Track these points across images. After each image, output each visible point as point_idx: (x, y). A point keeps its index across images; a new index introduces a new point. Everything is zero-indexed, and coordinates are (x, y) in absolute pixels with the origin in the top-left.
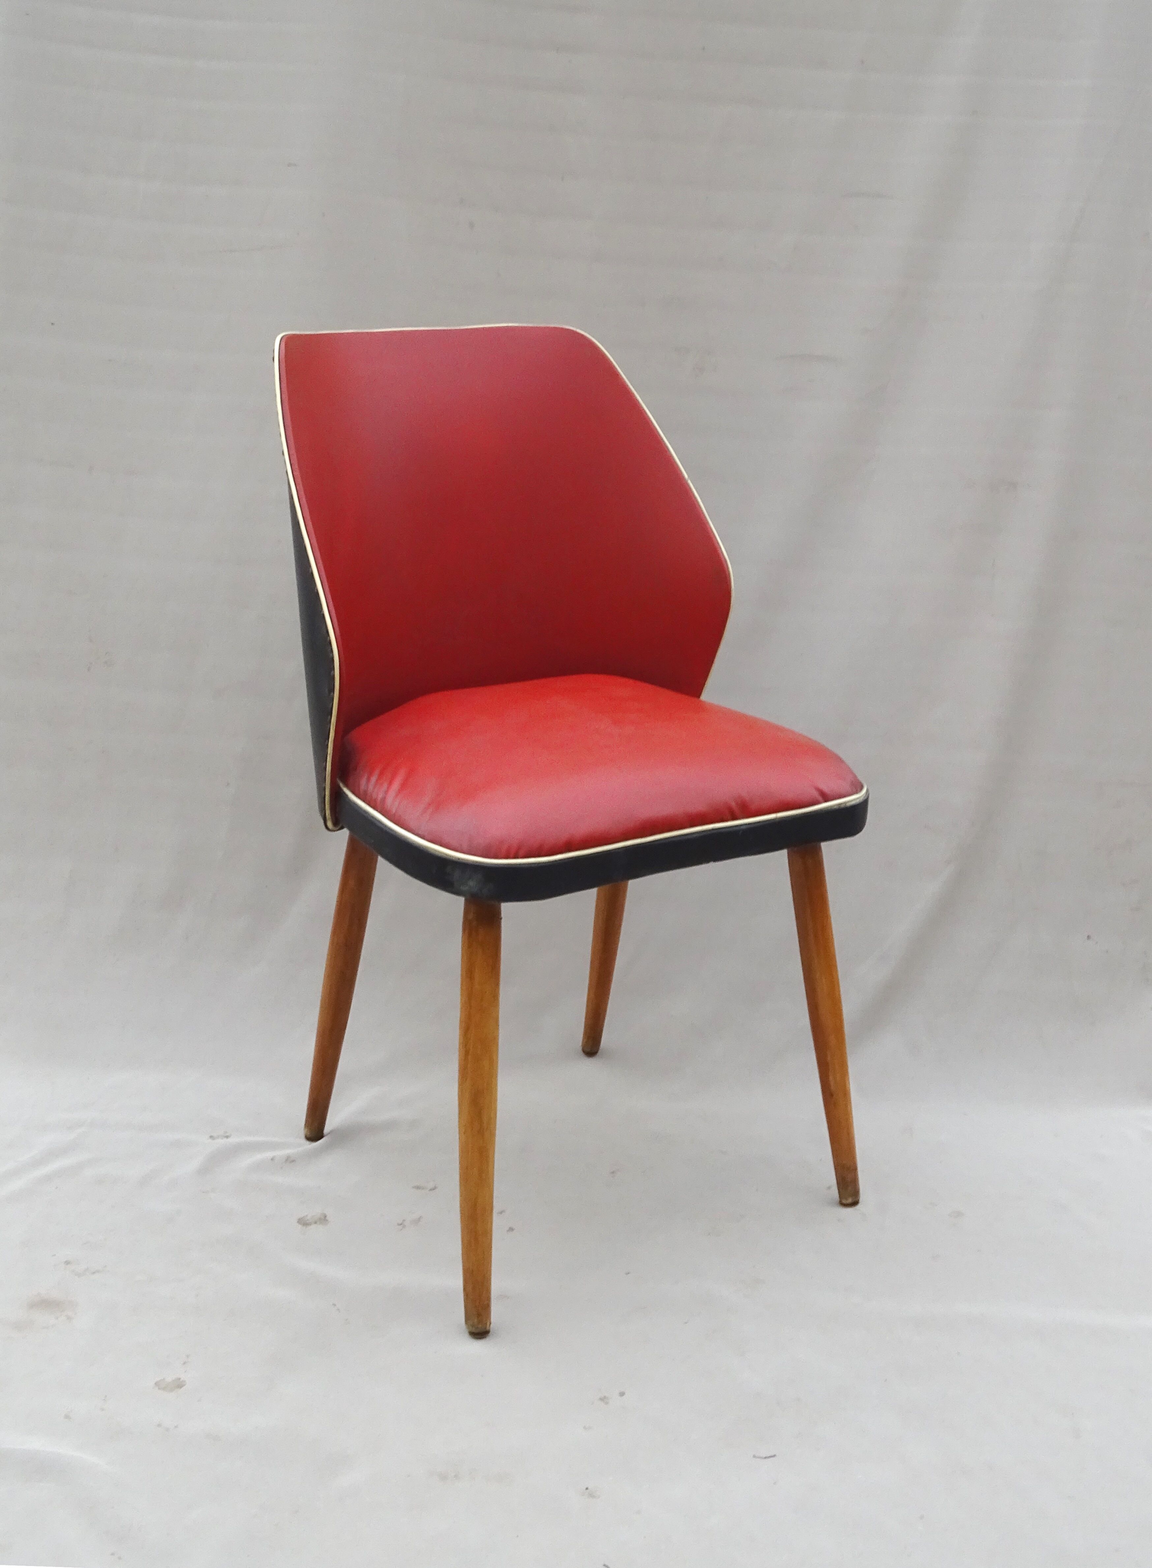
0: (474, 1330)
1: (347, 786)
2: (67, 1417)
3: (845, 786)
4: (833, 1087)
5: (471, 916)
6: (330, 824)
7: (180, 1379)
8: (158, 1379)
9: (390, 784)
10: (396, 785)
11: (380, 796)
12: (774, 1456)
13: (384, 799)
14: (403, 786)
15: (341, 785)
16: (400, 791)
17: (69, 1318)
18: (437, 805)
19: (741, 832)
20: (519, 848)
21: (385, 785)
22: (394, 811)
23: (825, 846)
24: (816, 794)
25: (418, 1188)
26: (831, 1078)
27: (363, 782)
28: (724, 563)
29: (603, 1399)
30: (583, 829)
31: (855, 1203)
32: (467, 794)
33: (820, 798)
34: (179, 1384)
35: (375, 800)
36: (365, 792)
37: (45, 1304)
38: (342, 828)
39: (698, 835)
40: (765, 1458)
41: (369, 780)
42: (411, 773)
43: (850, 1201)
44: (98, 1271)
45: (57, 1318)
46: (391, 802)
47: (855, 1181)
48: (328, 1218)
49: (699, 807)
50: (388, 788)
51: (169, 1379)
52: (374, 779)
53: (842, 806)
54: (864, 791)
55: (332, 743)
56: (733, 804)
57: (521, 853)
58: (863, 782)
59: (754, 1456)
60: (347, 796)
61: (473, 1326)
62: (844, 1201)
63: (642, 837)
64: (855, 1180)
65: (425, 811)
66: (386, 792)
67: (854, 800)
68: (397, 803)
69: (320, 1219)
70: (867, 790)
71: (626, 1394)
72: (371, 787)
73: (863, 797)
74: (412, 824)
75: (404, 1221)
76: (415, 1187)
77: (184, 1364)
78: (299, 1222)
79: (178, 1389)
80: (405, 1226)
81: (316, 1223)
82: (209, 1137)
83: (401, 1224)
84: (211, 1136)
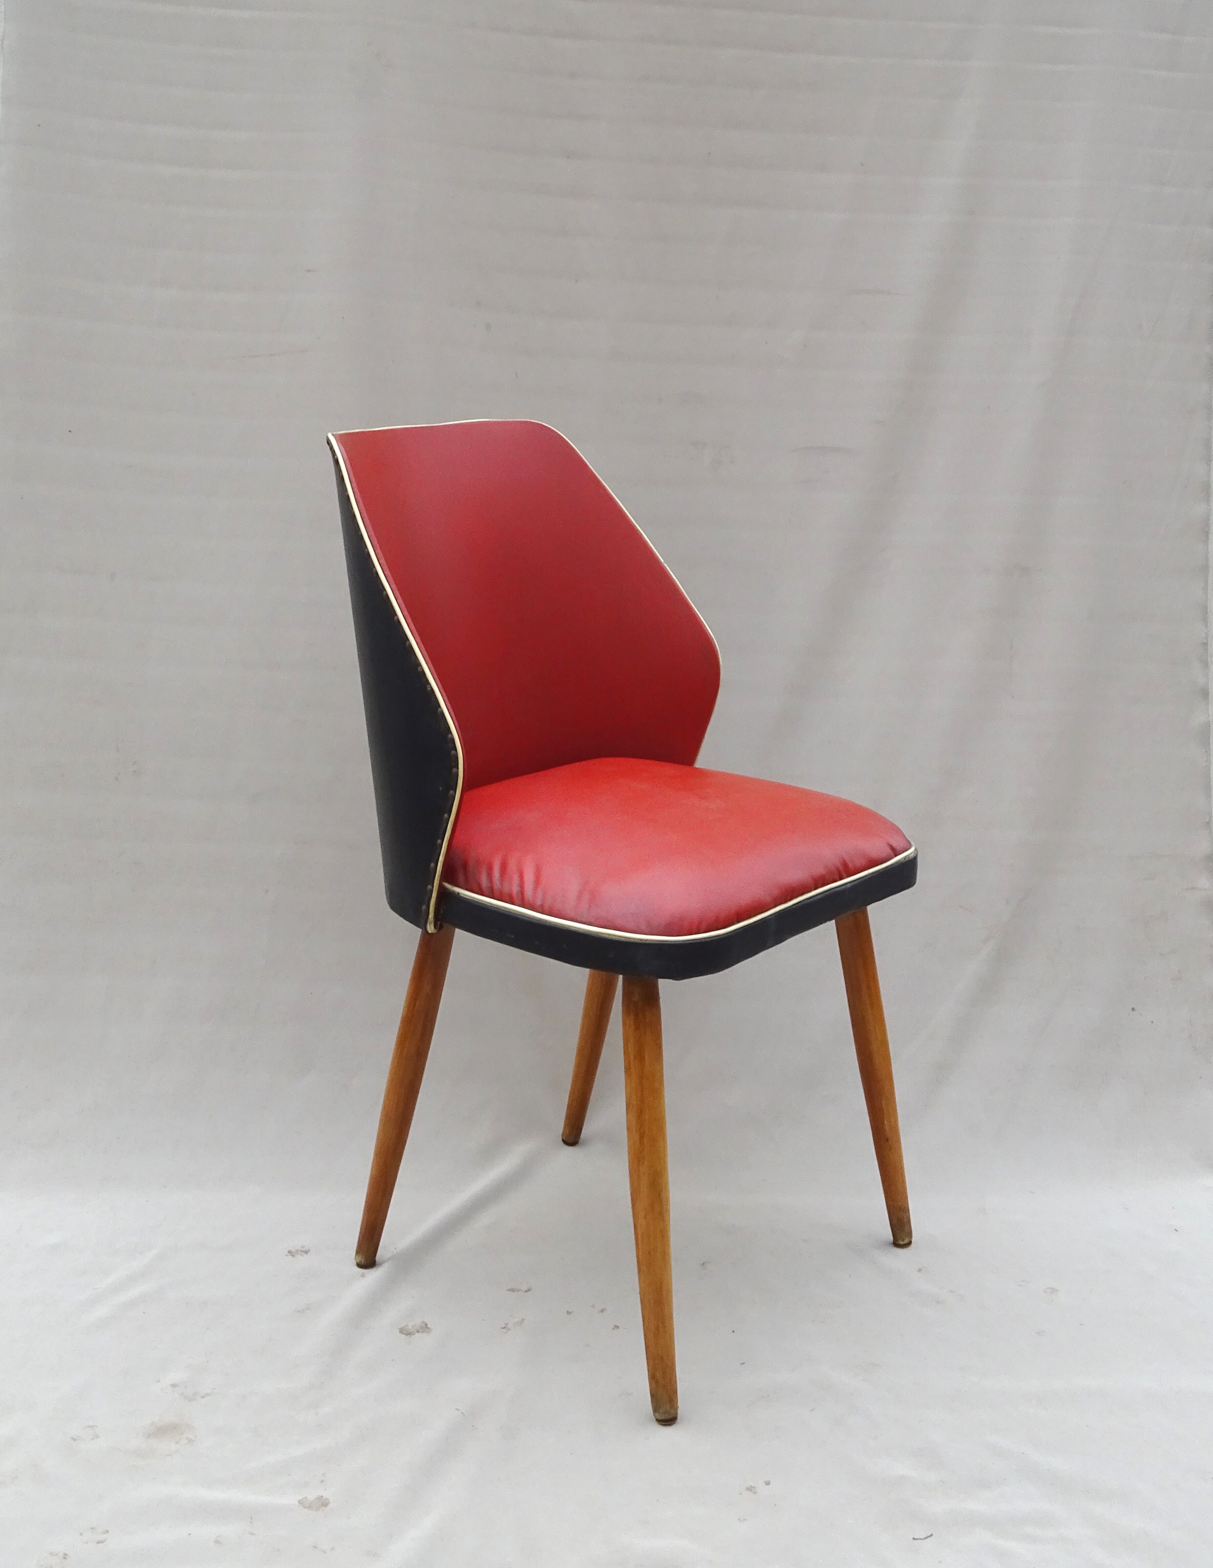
2: (217, 1542)
7: (322, 1497)
8: (300, 1498)
12: (931, 1535)
17: (190, 1441)
20: (700, 923)
24: (889, 850)
25: (512, 1290)
29: (750, 1489)
33: (892, 854)
34: (323, 1503)
37: (162, 1431)
40: (926, 1538)
44: (208, 1395)
45: (177, 1443)
48: (429, 1326)
49: (819, 870)
51: (311, 1498)
54: (912, 850)
57: (704, 926)
58: (912, 843)
59: (914, 1539)
63: (785, 902)
69: (421, 1327)
70: (916, 849)
71: (771, 1483)
73: (913, 854)
75: (507, 1324)
76: (509, 1290)
77: (322, 1481)
78: (401, 1332)
79: (323, 1508)
80: (509, 1329)
81: (418, 1332)
82: (288, 1254)
83: (504, 1328)
84: (289, 1252)
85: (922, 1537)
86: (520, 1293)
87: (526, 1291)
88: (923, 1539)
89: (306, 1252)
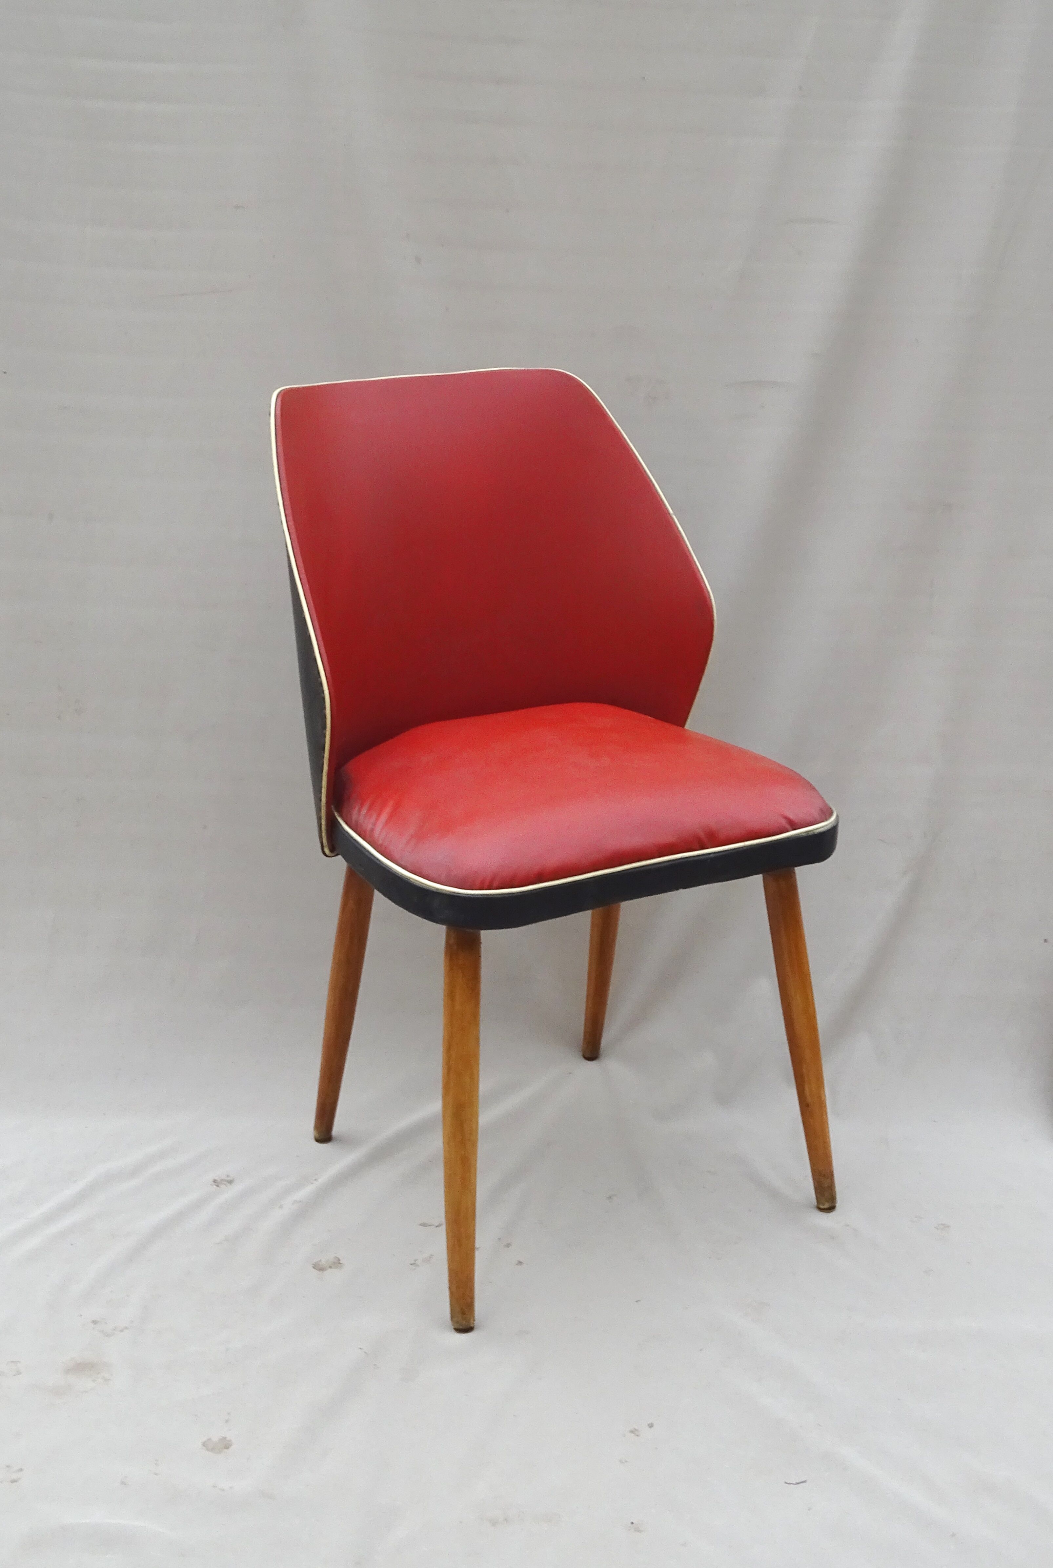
0: (458, 1326)
1: (341, 816)
3: (816, 814)
4: (809, 1100)
5: (452, 941)
6: (327, 851)
7: (225, 1438)
8: (205, 1439)
9: (379, 815)
10: (384, 817)
11: (370, 827)
13: (372, 830)
14: (391, 817)
15: (336, 814)
16: (387, 822)
17: (106, 1380)
18: (420, 836)
19: (709, 860)
20: (493, 879)
21: (374, 816)
22: (380, 842)
23: (797, 870)
24: (784, 822)
25: (424, 1225)
26: (807, 1089)
27: (355, 813)
28: (707, 596)
29: (634, 1432)
30: (553, 860)
31: (831, 1209)
32: (446, 827)
33: (788, 826)
34: (225, 1445)
35: (365, 831)
36: (357, 822)
37: (81, 1368)
38: (337, 855)
39: (667, 864)
41: (360, 811)
42: (397, 806)
43: (826, 1206)
44: (127, 1330)
45: (94, 1381)
46: (379, 832)
47: (831, 1187)
48: (341, 1261)
49: (668, 837)
50: (377, 819)
51: (215, 1439)
52: (364, 811)
53: (810, 833)
54: (833, 818)
55: (326, 776)
56: (702, 834)
57: (495, 884)
58: (834, 809)
60: (341, 825)
61: (457, 1322)
62: (822, 1207)
64: (832, 1185)
65: (408, 842)
66: (375, 824)
67: (823, 827)
68: (384, 834)
69: (334, 1263)
70: (837, 816)
71: (655, 1425)
72: (362, 817)
73: (833, 823)
74: (397, 856)
75: (415, 1261)
76: (421, 1225)
77: (227, 1421)
78: (314, 1268)
79: (225, 1450)
80: (418, 1265)
81: (331, 1267)
82: (213, 1183)
83: (414, 1264)
84: (215, 1181)
85: (794, 1483)
86: (432, 1227)
87: (437, 1226)
88: (795, 1484)
89: (230, 1182)
